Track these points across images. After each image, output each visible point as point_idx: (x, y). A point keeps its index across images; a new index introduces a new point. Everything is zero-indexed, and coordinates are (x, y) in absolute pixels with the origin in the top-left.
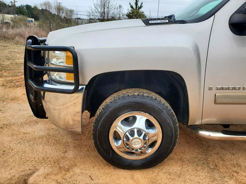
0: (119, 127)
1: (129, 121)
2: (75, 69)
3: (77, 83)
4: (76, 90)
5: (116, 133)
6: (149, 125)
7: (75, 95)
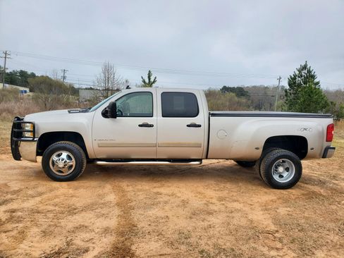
0: (54, 158)
1: (59, 155)
2: (34, 131)
3: (34, 137)
4: (33, 141)
5: (53, 161)
6: (69, 157)
7: (34, 143)
